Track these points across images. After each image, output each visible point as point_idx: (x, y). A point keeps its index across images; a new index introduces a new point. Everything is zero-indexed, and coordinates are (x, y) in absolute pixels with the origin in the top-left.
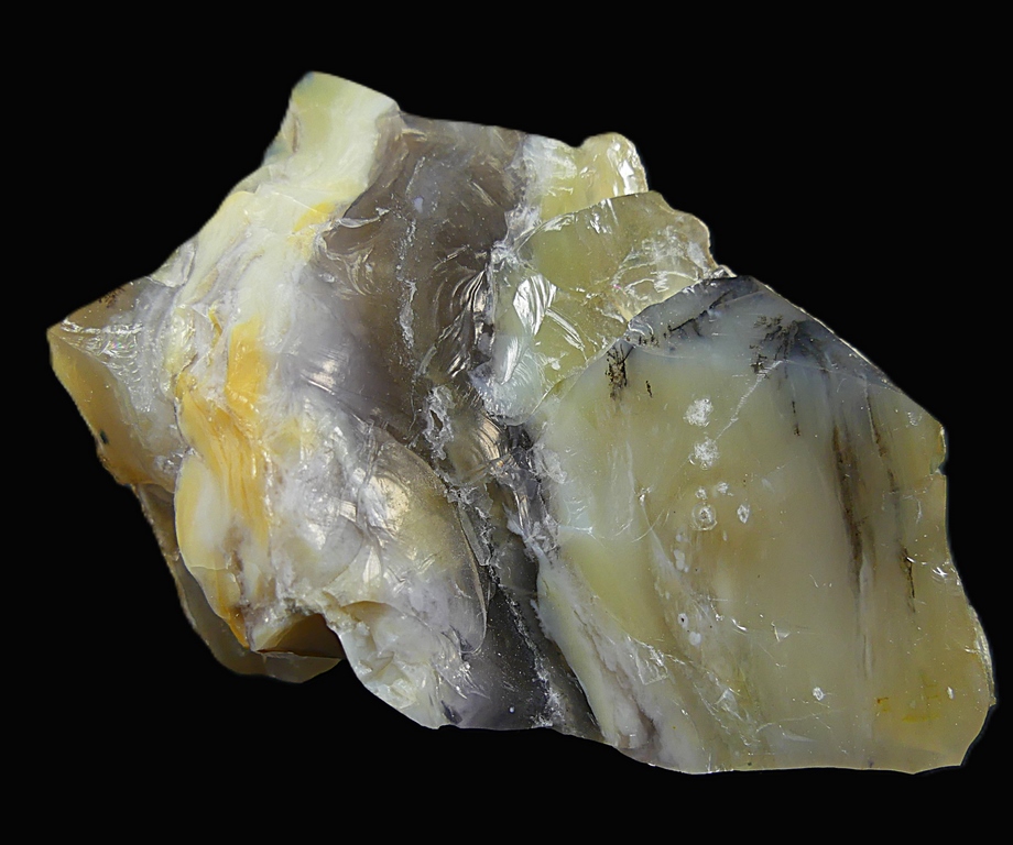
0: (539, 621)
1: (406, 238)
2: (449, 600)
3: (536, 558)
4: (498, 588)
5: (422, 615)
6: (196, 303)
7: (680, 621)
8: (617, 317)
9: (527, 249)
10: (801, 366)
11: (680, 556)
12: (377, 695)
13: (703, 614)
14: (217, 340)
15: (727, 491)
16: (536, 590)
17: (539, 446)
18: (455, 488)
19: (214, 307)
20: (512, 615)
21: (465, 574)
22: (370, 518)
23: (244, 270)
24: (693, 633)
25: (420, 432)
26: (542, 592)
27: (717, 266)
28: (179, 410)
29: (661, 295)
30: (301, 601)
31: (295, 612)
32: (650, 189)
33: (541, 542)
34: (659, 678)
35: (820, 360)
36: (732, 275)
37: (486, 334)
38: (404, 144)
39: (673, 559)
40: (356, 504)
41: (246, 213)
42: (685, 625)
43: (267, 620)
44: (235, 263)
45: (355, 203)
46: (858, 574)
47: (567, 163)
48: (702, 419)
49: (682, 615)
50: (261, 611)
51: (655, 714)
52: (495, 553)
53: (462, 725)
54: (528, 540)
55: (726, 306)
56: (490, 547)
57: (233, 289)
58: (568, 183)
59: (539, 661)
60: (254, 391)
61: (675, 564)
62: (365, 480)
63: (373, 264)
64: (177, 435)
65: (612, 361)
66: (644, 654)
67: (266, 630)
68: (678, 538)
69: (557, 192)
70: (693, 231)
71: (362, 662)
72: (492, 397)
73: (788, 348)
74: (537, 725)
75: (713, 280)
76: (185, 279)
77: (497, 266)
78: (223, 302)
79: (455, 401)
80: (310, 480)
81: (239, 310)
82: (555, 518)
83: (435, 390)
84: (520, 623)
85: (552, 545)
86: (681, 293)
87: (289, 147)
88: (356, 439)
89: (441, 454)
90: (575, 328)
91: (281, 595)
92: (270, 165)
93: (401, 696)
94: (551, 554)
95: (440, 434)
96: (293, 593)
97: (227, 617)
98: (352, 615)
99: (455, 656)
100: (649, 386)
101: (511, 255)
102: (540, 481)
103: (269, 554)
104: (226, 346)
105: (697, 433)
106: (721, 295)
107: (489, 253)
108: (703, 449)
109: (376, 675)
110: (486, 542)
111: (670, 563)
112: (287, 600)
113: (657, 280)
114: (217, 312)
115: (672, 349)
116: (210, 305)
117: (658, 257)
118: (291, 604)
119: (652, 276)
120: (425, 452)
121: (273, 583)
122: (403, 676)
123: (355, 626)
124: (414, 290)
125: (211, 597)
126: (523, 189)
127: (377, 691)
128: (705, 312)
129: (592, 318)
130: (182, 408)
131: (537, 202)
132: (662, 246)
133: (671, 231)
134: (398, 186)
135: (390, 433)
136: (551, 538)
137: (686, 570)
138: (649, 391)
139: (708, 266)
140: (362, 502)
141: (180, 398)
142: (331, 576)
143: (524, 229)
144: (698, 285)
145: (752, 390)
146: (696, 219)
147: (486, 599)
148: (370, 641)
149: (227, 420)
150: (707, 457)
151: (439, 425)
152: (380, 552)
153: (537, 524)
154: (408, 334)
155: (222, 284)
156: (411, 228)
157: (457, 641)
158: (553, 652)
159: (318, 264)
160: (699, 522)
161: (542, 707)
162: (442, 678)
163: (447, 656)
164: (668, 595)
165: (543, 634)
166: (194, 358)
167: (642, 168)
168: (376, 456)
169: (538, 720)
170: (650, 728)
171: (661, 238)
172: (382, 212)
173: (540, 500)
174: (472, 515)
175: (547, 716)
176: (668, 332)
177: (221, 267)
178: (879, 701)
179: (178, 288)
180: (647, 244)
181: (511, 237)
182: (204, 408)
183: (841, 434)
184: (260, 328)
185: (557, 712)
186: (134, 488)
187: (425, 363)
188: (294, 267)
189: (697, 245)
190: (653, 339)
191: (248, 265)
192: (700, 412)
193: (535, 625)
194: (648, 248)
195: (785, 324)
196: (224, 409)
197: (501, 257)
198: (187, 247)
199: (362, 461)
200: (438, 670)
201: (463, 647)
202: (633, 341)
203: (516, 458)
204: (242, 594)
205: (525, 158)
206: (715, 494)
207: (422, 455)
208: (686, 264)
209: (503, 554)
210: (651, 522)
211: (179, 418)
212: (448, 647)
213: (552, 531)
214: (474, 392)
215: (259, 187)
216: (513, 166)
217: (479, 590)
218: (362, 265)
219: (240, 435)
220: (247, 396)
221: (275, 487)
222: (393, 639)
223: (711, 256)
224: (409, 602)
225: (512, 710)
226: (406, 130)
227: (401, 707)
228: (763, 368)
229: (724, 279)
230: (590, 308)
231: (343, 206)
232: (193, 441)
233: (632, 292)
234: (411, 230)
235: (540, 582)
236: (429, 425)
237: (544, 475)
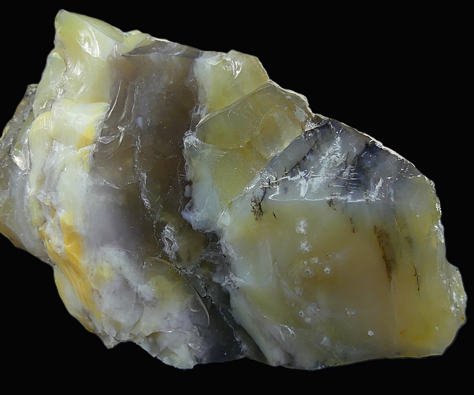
0: (233, 317)
2: (190, 316)
3: (228, 292)
4: (212, 304)
7: (300, 315)
11: (297, 289)
13: (311, 310)
15: (318, 262)
16: (230, 306)
17: (222, 241)
18: (184, 269)
20: (220, 314)
21: (196, 302)
22: (145, 299)
24: (306, 319)
25: (162, 250)
26: (233, 307)
33: (229, 285)
34: (292, 338)
39: (295, 291)
42: (302, 316)
48: (303, 230)
49: (301, 312)
51: (291, 351)
52: (208, 291)
53: (203, 363)
54: (223, 285)
56: (205, 289)
59: (235, 333)
61: (295, 293)
65: (254, 204)
66: (284, 330)
68: (296, 282)
74: (238, 358)
79: (176, 230)
82: (235, 274)
83: (166, 228)
84: (225, 318)
85: (235, 287)
89: (174, 257)
94: (234, 290)
95: (172, 248)
100: (274, 215)
101: (195, 138)
102: (225, 257)
108: (304, 245)
110: (203, 287)
111: (293, 293)
115: (286, 190)
122: (173, 353)
123: (148, 340)
124: (146, 177)
128: (305, 157)
135: (147, 254)
136: (234, 284)
138: (275, 217)
142: (133, 326)
147: (207, 309)
148: (155, 344)
150: (306, 249)
153: (226, 277)
154: (147, 203)
158: (241, 329)
160: (305, 275)
161: (238, 351)
165: (236, 322)
173: (226, 266)
174: (195, 278)
175: (242, 354)
182: (57, 254)
185: (246, 353)
193: (231, 319)
196: (67, 259)
206: (312, 263)
207: (165, 259)
209: (212, 291)
210: (282, 277)
213: (234, 280)
221: (99, 301)
222: (166, 343)
225: (225, 354)
235: (231, 302)
236: (166, 245)
237: (227, 254)
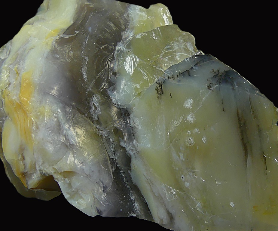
0: (131, 178)
1: (85, 41)
2: (99, 170)
3: (130, 155)
4: (117, 166)
5: (89, 176)
6: (10, 65)
7: (181, 178)
8: (161, 69)
9: (129, 46)
10: (226, 88)
11: (182, 155)
12: (72, 204)
13: (190, 176)
14: (17, 78)
15: (198, 131)
16: (130, 167)
17: (132, 116)
18: (102, 130)
19: (16, 66)
20: (122, 176)
21: (105, 161)
22: (70, 142)
23: (27, 53)
24: (186, 183)
25: (89, 111)
26: (132, 168)
27: (198, 51)
28: (4, 103)
29: (177, 61)
30: (45, 171)
31: (43, 175)
32: (174, 24)
33: (132, 150)
34: (174, 198)
35: (232, 84)
36: (204, 54)
37: (113, 75)
38: (86, 8)
39: (179, 156)
40: (65, 137)
41: (29, 33)
42: (183, 180)
43: (33, 177)
44: (24, 51)
45: (68, 29)
46: (246, 161)
47: (144, 14)
48: (189, 106)
49: (183, 176)
50: (31, 175)
51: (172, 211)
52: (116, 154)
53: (103, 215)
54: (128, 149)
55: (200, 65)
56: (114, 152)
57: (23, 60)
58: (144, 22)
59: (131, 192)
60: (29, 96)
61: (180, 158)
62: (68, 128)
63: (73, 51)
64: (3, 112)
65: (158, 85)
66: (169, 190)
67: (33, 181)
68: (181, 148)
69: (140, 25)
70: (189, 38)
71: (67, 193)
72: (115, 98)
73: (221, 80)
74: (130, 215)
75: (196, 56)
76: (7, 56)
77: (118, 51)
78: (20, 65)
79: (102, 99)
80: (48, 128)
81: (25, 68)
82: (137, 141)
83: (95, 96)
84: (125, 179)
85: (136, 151)
86: (184, 61)
87: (46, 9)
88: (65, 113)
89: (96, 118)
90: (146, 73)
91: (38, 169)
92: (39, 15)
93: (81, 205)
94: (135, 154)
95: (96, 111)
96: (42, 168)
97: (20, 177)
98: (63, 176)
99: (101, 190)
100: (171, 94)
101: (123, 47)
102: (132, 128)
103: (33, 154)
104: (20, 80)
105: (187, 111)
106: (198, 61)
107: (115, 46)
108: (190, 116)
109: (72, 197)
110: (112, 150)
111: (178, 158)
112: (40, 170)
113: (176, 56)
114: (18, 68)
115: (179, 81)
116: (15, 65)
117: (176, 48)
118: (41, 172)
119: (174, 55)
120: (91, 118)
121: (35, 164)
122: (82, 198)
123: (64, 179)
124: (87, 60)
125: (14, 169)
126: (128, 24)
127: (72, 203)
128: (192, 67)
129: (153, 69)
130: (5, 102)
131: (133, 28)
132: (178, 43)
133: (181, 38)
134: (83, 23)
135: (78, 111)
136: (136, 148)
137: (184, 160)
138: (171, 96)
139: (194, 51)
140: (67, 136)
141: (4, 99)
142: (56, 162)
143: (128, 38)
144: (190, 58)
145: (206, 95)
146: (190, 34)
147: (112, 170)
148: (70, 185)
149: (20, 107)
150: (191, 119)
151: (96, 108)
152: (74, 153)
153: (131, 143)
154: (85, 75)
155: (20, 58)
156: (87, 38)
157: (102, 185)
158: (136, 189)
159: (54, 51)
160: (188, 142)
161: (132, 209)
162: (96, 198)
163: (98, 190)
164: (177, 169)
165: (133, 183)
166: (9, 85)
167: (171, 16)
168: (73, 119)
169: (131, 214)
170: (171, 217)
171: (178, 41)
172: (77, 32)
173: (132, 135)
174: (108, 140)
175: (134, 212)
176: (179, 75)
177: (19, 52)
178: (254, 207)
179: (5, 59)
180: (172, 43)
181: (124, 41)
182: (12, 102)
183: (240, 111)
184: (32, 74)
185: (137, 211)
187: (91, 86)
188: (45, 52)
189: (190, 43)
190: (173, 77)
191: (29, 51)
192: (189, 103)
193: (130, 179)
194: (173, 45)
195: (221, 72)
196: (19, 103)
197: (119, 48)
198: (9, 44)
199: (68, 121)
200: (94, 195)
201: (104, 187)
202: (166, 78)
203: (124, 120)
204: (25, 168)
205: (129, 12)
206: (194, 132)
207: (89, 119)
208: (187, 50)
209: (119, 154)
210: (171, 143)
211: (4, 106)
212: (98, 187)
213: (136, 146)
214: (109, 96)
215: (34, 23)
216: (124, 15)
217: (110, 167)
218: (69, 51)
219: (24, 112)
220: (27, 98)
221: (36, 130)
222: (78, 184)
223: (196, 47)
224: (84, 171)
225: (121, 210)
226: (87, 3)
227: (81, 209)
228: (211, 88)
229: (200, 55)
230: (151, 66)
231: (63, 30)
232: (8, 114)
233: (167, 60)
234: (87, 39)
235: (132, 164)
236: (92, 108)
237: (133, 126)
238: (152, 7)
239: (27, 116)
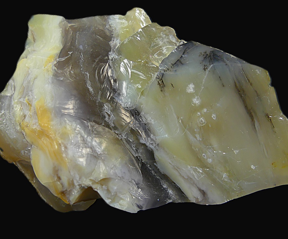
0: (158, 169)
1: (81, 59)
2: (129, 171)
3: (152, 149)
4: (142, 162)
5: (122, 178)
6: (20, 98)
7: (203, 156)
8: (154, 66)
9: (119, 52)
10: (218, 65)
11: (197, 136)
12: (115, 207)
13: (210, 152)
14: (30, 109)
15: (207, 111)
16: (155, 160)
17: (142, 114)
18: (120, 134)
19: (27, 98)
20: (149, 170)
21: (131, 161)
22: (97, 152)
23: (33, 84)
24: (208, 159)
25: (104, 120)
26: (157, 160)
27: (180, 41)
28: (24, 134)
29: (166, 55)
30: (84, 184)
31: (82, 188)
32: (152, 22)
33: (152, 144)
34: (202, 176)
35: (223, 61)
36: (186, 42)
37: (115, 82)
38: (70, 29)
39: (196, 138)
40: (91, 148)
41: (27, 65)
42: (205, 157)
43: (73, 193)
44: (29, 82)
45: (60, 53)
46: (255, 126)
47: (124, 21)
48: (192, 90)
49: (204, 154)
50: (70, 191)
51: (203, 188)
52: (138, 152)
53: (144, 209)
54: (148, 144)
55: (187, 52)
56: (136, 150)
57: (31, 91)
58: (127, 27)
59: (162, 182)
60: (48, 121)
61: (197, 139)
62: (92, 140)
63: (73, 70)
64: (27, 142)
65: (158, 80)
66: (195, 170)
67: (74, 196)
68: (195, 130)
69: (123, 31)
70: (170, 32)
71: (107, 198)
72: (123, 102)
73: (212, 60)
75: (181, 45)
76: (13, 92)
77: (112, 60)
78: (29, 96)
79: (112, 107)
80: (75, 145)
81: (35, 97)
82: (154, 135)
83: (105, 105)
84: (153, 172)
85: (156, 144)
86: (172, 53)
87: (33, 41)
88: (85, 127)
89: (113, 125)
90: (142, 73)
91: (76, 184)
92: (28, 48)
93: (123, 205)
94: (156, 147)
95: (110, 118)
96: (80, 182)
97: (59, 196)
98: (100, 184)
99: (135, 188)
100: (172, 85)
101: (115, 55)
102: (146, 125)
103: (69, 172)
104: (34, 109)
105: (192, 95)
106: (184, 50)
107: (108, 56)
108: (195, 100)
109: (113, 201)
110: (134, 149)
112: (79, 185)
113: (163, 51)
114: (28, 100)
115: (176, 71)
116: (25, 98)
117: (161, 43)
118: (80, 186)
119: (161, 50)
120: (107, 125)
121: (73, 181)
122: (122, 199)
123: (102, 187)
124: (88, 75)
125: (52, 191)
126: (112, 33)
127: (115, 206)
128: (182, 56)
129: (146, 68)
130: (26, 133)
131: (118, 36)
132: (161, 39)
133: (162, 34)
134: (73, 43)
135: (95, 122)
136: (155, 142)
138: (173, 86)
139: (177, 41)
140: (93, 147)
141: (24, 130)
142: (91, 174)
143: (116, 46)
144: (176, 49)
145: (205, 76)
146: (169, 27)
147: (139, 167)
148: (108, 191)
149: (43, 133)
150: (197, 102)
151: (109, 115)
152: (103, 161)
153: (149, 138)
154: (91, 89)
155: (27, 90)
156: (81, 56)
157: (135, 183)
158: (166, 177)
159: (56, 75)
160: (200, 123)
161: (167, 196)
162: (134, 196)
163: (133, 188)
164: (197, 149)
165: (161, 173)
166: (25, 116)
167: (147, 16)
168: (93, 131)
169: (167, 201)
170: (203, 193)
171: (160, 37)
172: (70, 53)
173: (147, 130)
174: (128, 142)
175: (170, 199)
176: (172, 66)
177: (24, 85)
178: (272, 164)
179: (12, 95)
180: (156, 40)
181: (113, 50)
182: (34, 131)
184: (44, 101)
185: (173, 197)
186: (15, 163)
187: (99, 97)
188: (49, 78)
189: (172, 36)
190: (168, 69)
191: (33, 82)
192: (191, 88)
193: (157, 171)
194: (157, 41)
195: (208, 53)
196: (41, 130)
197: (112, 57)
198: (11, 81)
199: (89, 134)
200: (131, 194)
201: (137, 184)
202: (162, 72)
203: (136, 119)
204: (63, 187)
205: (110, 23)
206: (203, 113)
207: (107, 127)
208: (170, 43)
209: (141, 151)
210: (185, 128)
211: (25, 137)
212: (132, 185)
213: (155, 139)
214: (117, 102)
215: (28, 56)
216: (107, 27)
217: (136, 165)
218: (70, 72)
219: (48, 137)
220: (46, 123)
221: (65, 150)
222: (115, 188)
223: (177, 38)
224: (117, 175)
225: (158, 200)
226: (69, 25)
227: (124, 209)
228: (207, 69)
229: (184, 44)
230: (144, 65)
231: (57, 55)
232: (32, 143)
233: (156, 56)
234: (82, 56)
235: (155, 157)
236: (106, 117)
237: (146, 122)
238: (128, 13)
239: (52, 140)
